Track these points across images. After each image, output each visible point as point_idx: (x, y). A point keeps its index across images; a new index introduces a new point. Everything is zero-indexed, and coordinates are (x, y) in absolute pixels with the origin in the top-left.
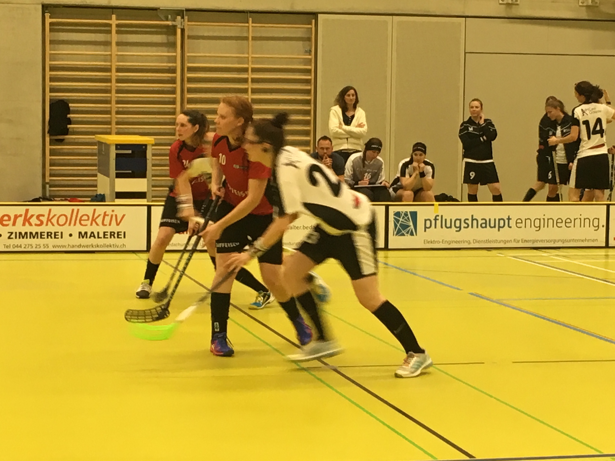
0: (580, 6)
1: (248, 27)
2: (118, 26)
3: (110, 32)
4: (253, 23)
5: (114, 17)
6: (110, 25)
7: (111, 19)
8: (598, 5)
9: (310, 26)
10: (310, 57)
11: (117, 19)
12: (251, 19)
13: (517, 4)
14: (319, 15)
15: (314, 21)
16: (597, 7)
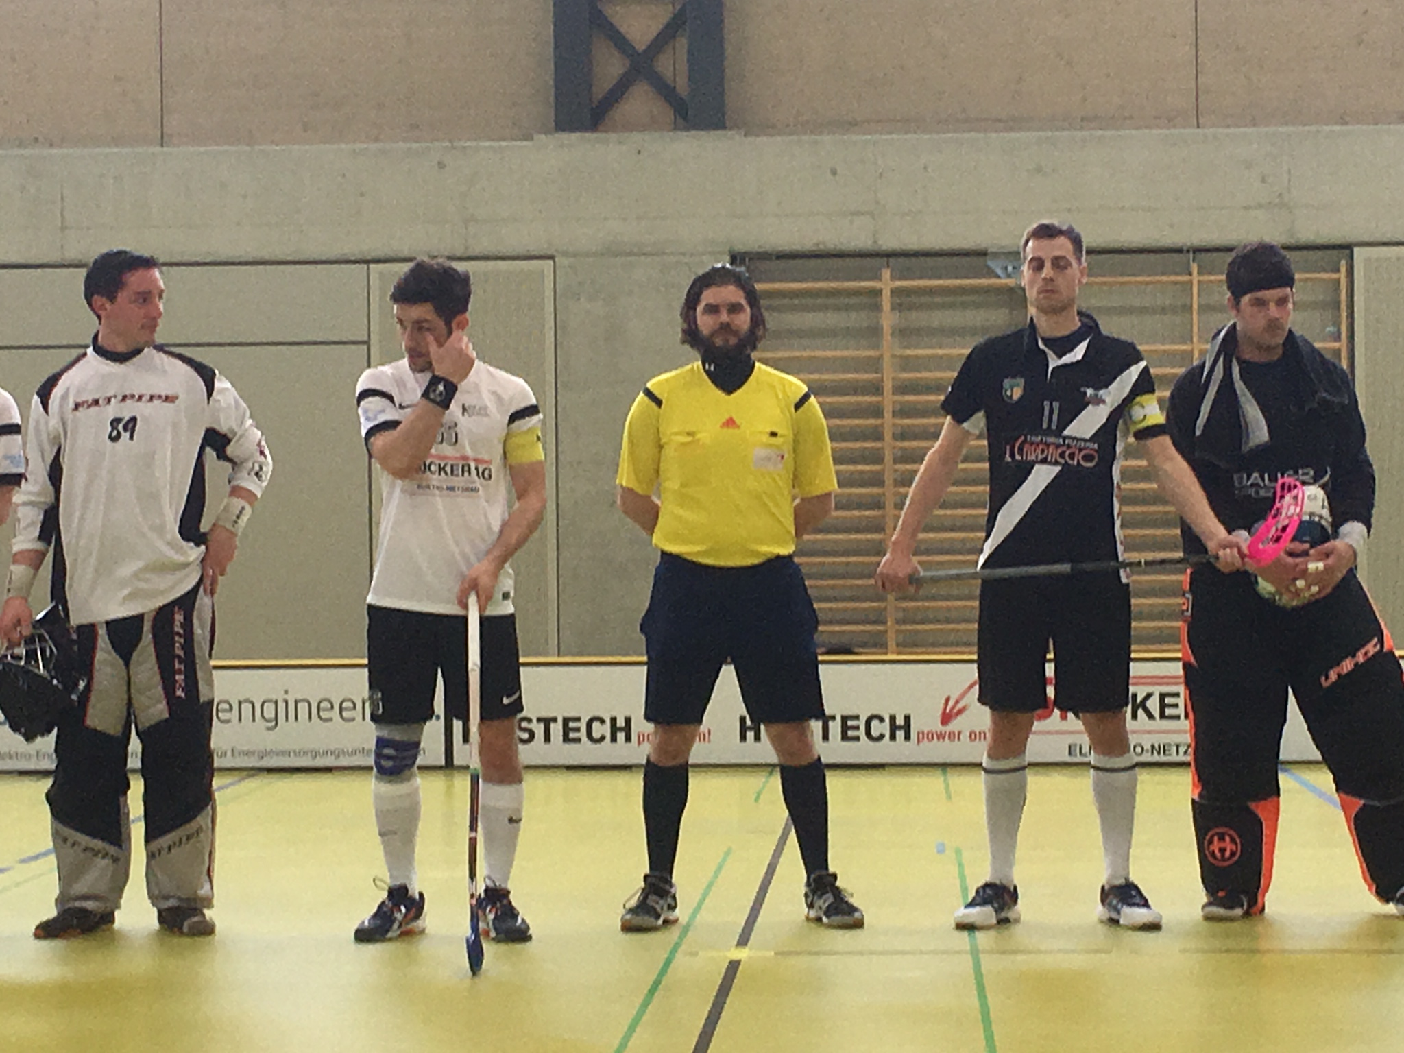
1: (1191, 282)
2: (895, 292)
3: (877, 307)
4: (1199, 273)
5: (886, 274)
6: (878, 293)
7: (878, 277)
9: (1335, 276)
10: (1336, 345)
11: (893, 278)
12: (1194, 268)
14: (1356, 250)
15: (1343, 262)
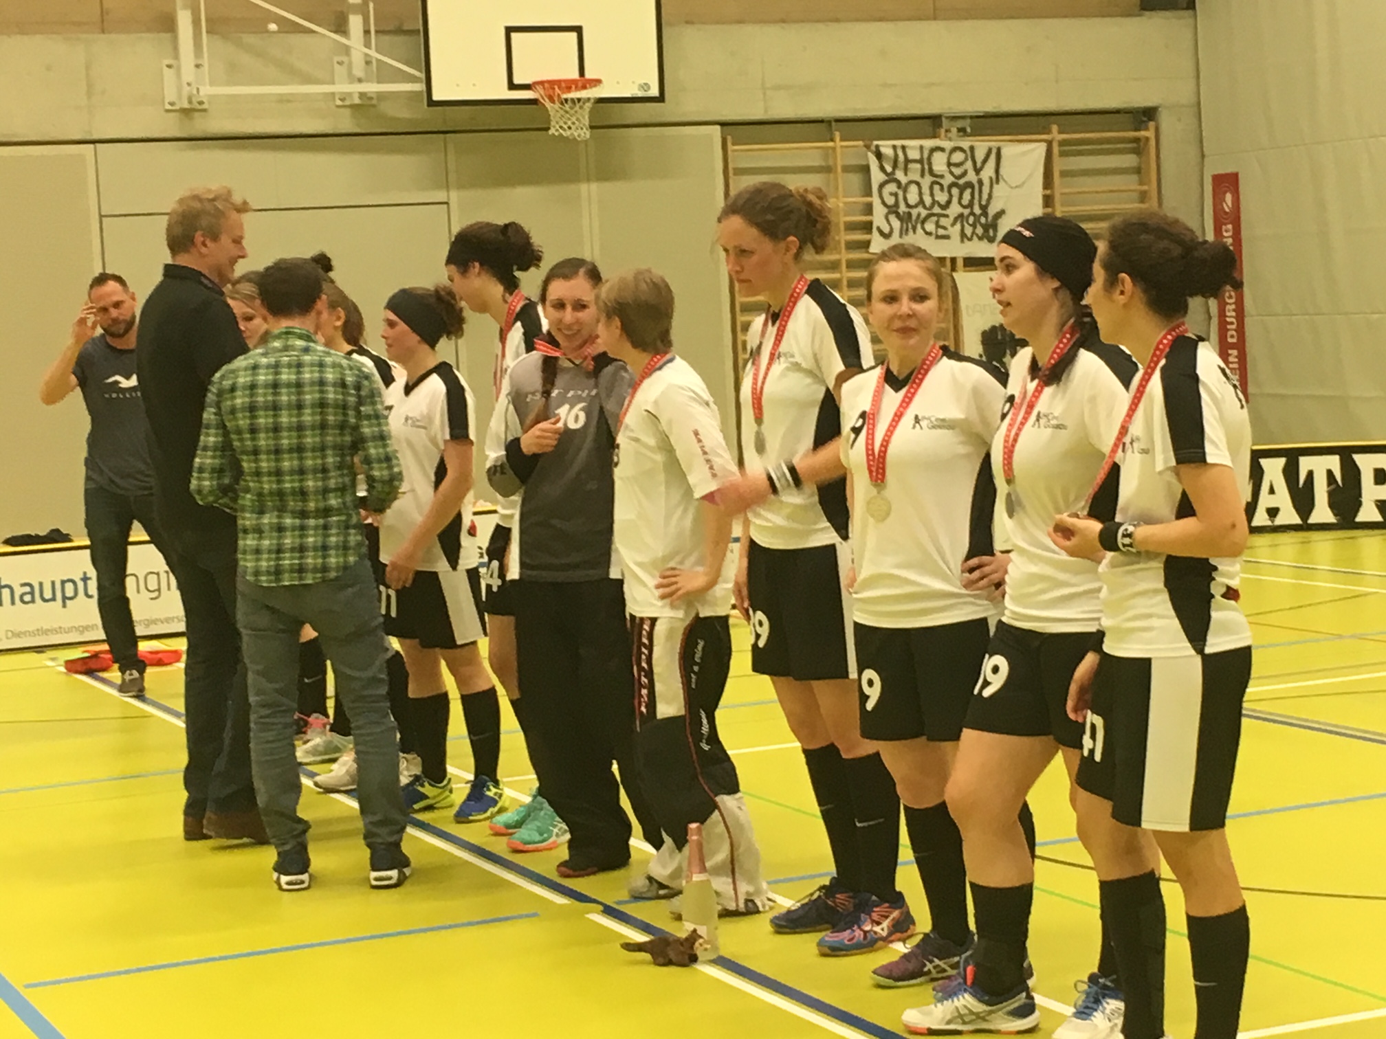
0: (338, 107)
8: (374, 102)
13: (205, 110)
16: (374, 106)
